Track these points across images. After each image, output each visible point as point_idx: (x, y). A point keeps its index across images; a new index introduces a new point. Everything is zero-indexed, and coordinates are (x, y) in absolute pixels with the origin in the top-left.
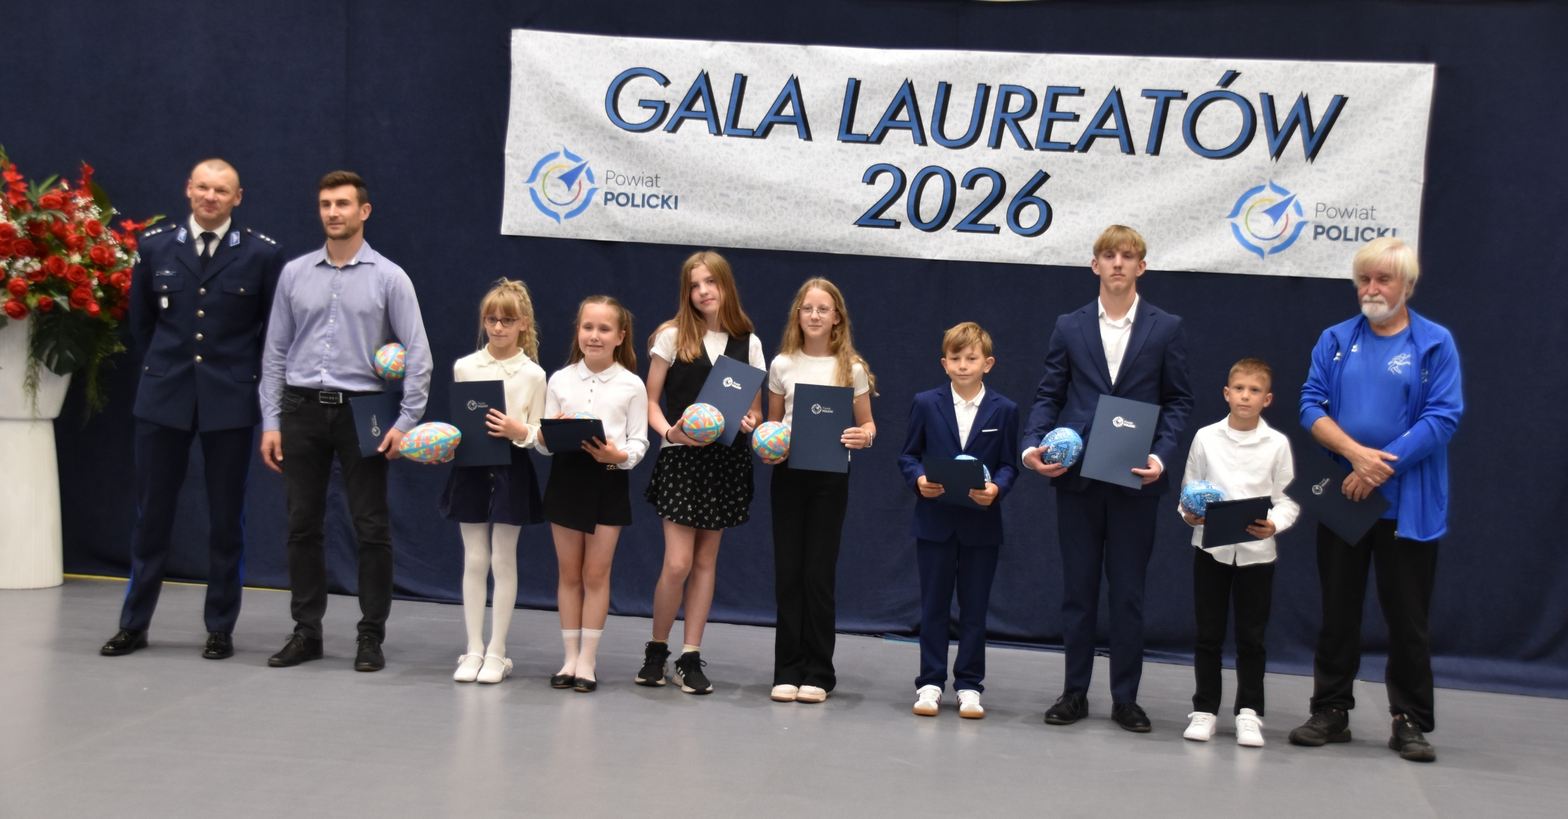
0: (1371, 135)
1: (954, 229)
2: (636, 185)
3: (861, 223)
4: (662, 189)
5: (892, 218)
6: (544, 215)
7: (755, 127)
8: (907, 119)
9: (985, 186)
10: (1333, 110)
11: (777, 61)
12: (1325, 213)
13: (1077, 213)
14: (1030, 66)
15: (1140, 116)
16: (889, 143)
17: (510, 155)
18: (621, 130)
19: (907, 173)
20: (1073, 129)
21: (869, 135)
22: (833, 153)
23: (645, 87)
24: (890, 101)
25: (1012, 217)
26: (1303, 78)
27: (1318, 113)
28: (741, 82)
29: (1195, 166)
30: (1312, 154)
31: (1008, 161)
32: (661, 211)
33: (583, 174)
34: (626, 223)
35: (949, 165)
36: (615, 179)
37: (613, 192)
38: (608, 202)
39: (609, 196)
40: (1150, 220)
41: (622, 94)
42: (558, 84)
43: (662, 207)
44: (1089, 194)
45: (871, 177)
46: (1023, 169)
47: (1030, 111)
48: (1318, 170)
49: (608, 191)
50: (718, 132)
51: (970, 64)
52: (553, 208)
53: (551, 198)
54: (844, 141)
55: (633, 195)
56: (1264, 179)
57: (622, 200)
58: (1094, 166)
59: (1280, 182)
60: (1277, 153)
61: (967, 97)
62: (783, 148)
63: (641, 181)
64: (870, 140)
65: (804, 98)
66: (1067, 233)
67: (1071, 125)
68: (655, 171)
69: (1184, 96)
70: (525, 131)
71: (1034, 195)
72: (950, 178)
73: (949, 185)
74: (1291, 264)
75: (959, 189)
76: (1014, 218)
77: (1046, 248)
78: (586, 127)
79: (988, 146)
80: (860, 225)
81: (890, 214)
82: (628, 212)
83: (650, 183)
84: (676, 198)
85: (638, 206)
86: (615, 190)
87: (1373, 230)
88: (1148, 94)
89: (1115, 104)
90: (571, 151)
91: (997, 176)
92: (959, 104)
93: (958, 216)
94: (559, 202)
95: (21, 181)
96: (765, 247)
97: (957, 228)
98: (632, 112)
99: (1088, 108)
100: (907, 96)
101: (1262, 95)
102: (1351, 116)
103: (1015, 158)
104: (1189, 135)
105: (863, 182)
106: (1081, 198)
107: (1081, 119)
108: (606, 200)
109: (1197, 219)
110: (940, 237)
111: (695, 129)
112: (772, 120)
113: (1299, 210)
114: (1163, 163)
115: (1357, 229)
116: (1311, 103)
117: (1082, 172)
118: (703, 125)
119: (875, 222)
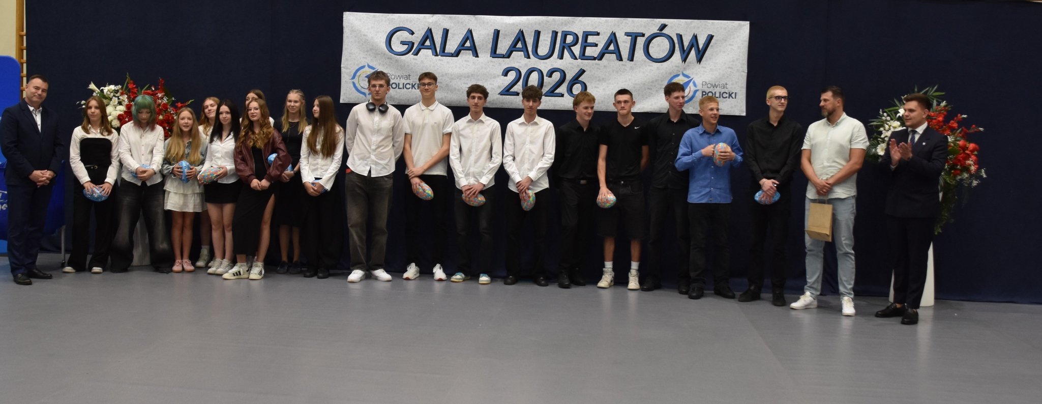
0: (724, 52)
2: (400, 79)
3: (501, 94)
4: (411, 80)
5: (515, 91)
6: (359, 94)
7: (453, 52)
8: (521, 47)
9: (557, 76)
10: (707, 41)
11: (462, 23)
12: (706, 86)
13: (598, 88)
14: (575, 23)
15: (624, 44)
16: (513, 58)
17: (343, 67)
18: (393, 55)
19: (521, 71)
20: (595, 50)
21: (504, 54)
22: (488, 63)
23: (404, 36)
24: (513, 39)
26: (694, 27)
27: (701, 42)
28: (446, 32)
29: (649, 66)
30: (699, 60)
31: (566, 65)
34: (396, 96)
35: (540, 67)
41: (392, 39)
42: (364, 35)
43: (412, 89)
44: (603, 79)
45: (506, 73)
46: (573, 68)
47: (575, 43)
48: (702, 67)
50: (437, 55)
51: (549, 22)
52: (363, 90)
53: (362, 86)
54: (493, 57)
55: (399, 84)
56: (679, 71)
58: (605, 66)
59: (686, 73)
60: (684, 60)
61: (547, 37)
62: (465, 61)
63: (402, 78)
64: (505, 56)
65: (474, 39)
67: (594, 48)
68: (408, 73)
69: (643, 35)
70: (350, 56)
71: (579, 79)
72: (541, 73)
73: (540, 76)
74: (692, 108)
75: (545, 78)
76: (570, 90)
78: (377, 54)
79: (558, 58)
80: (501, 95)
81: (514, 89)
82: (396, 91)
83: (406, 78)
85: (401, 89)
87: (727, 93)
88: (627, 34)
89: (613, 39)
90: (371, 65)
91: (562, 71)
92: (544, 40)
94: (366, 88)
95: (135, 87)
96: (459, 105)
98: (398, 47)
99: (601, 41)
100: (521, 36)
101: (677, 34)
102: (716, 43)
103: (570, 63)
104: (646, 52)
105: (502, 75)
106: (599, 81)
107: (598, 46)
109: (651, 89)
111: (426, 53)
112: (461, 49)
113: (695, 85)
114: (635, 64)
115: (720, 92)
116: (698, 38)
117: (600, 69)
118: (429, 52)
119: (507, 93)
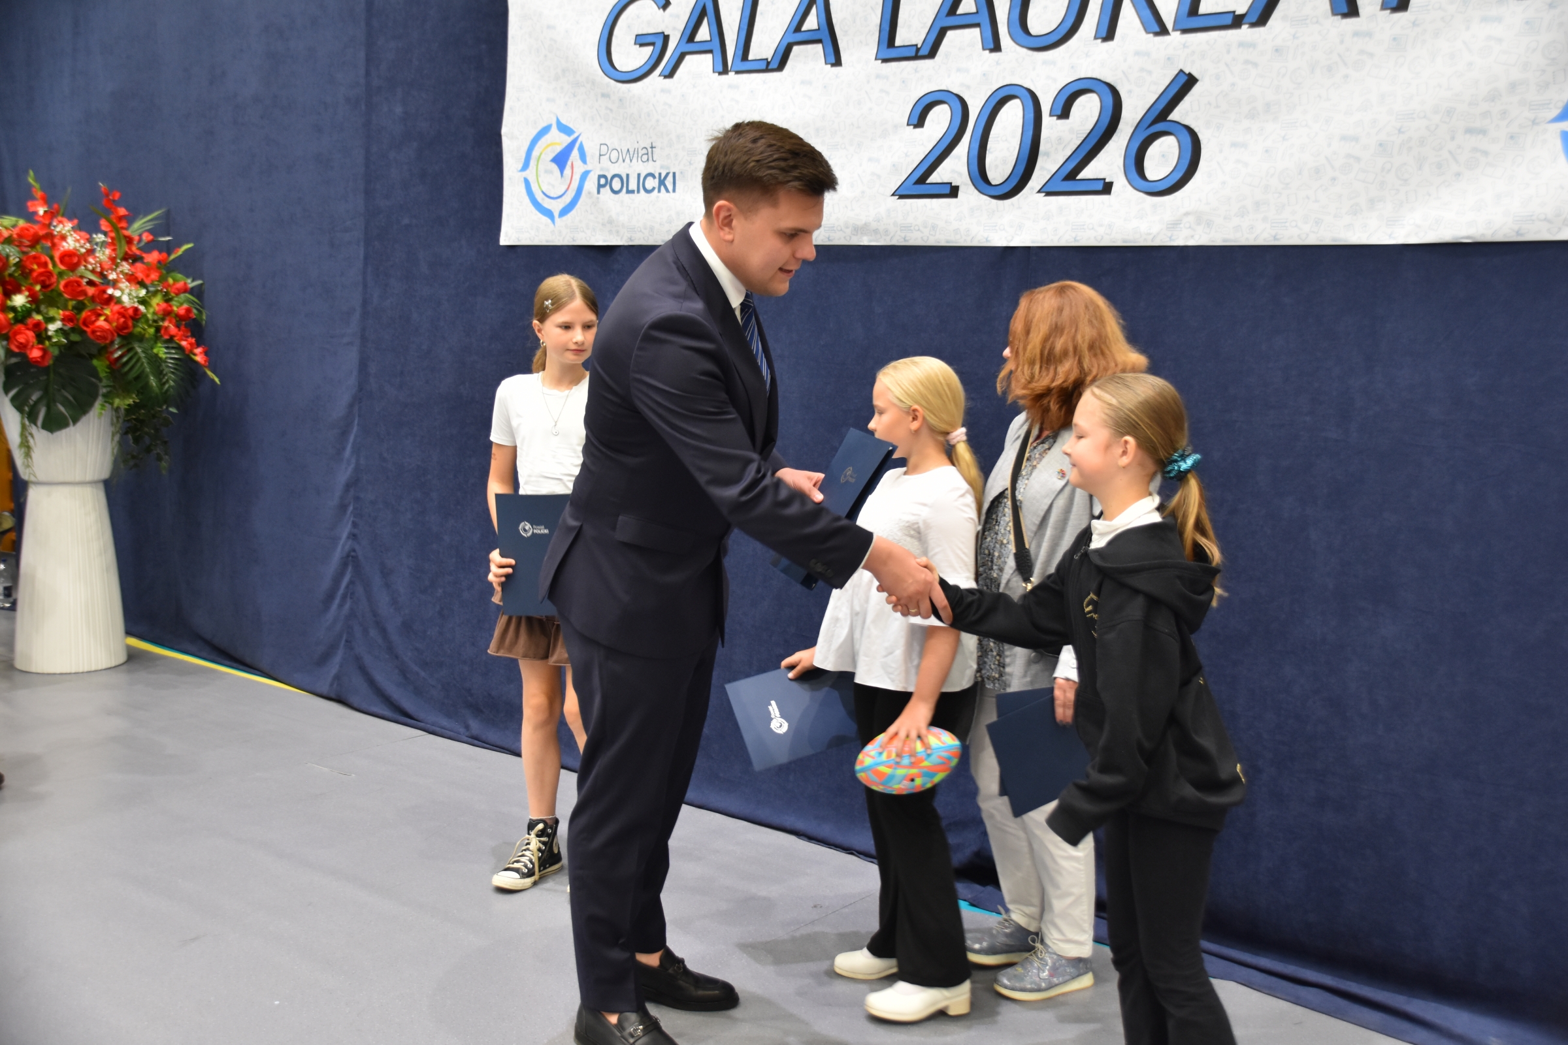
1: (1039, 192)
2: (631, 161)
3: (902, 194)
4: (658, 163)
5: (946, 181)
6: (540, 215)
7: (768, 55)
8: (974, 10)
9: (1088, 110)
13: (1244, 145)
16: (947, 55)
17: (507, 134)
18: (612, 82)
19: (970, 103)
21: (919, 46)
22: (868, 82)
23: (643, 15)
25: (1132, 161)
31: (1125, 60)
32: (658, 197)
33: (575, 153)
34: (623, 219)
35: (1032, 81)
36: (608, 155)
37: (606, 174)
38: (602, 190)
39: (603, 181)
40: (1381, 145)
41: (617, 33)
42: (549, 27)
43: (659, 191)
44: (1268, 106)
45: (920, 115)
46: (1150, 73)
49: (601, 173)
50: (724, 70)
52: (547, 203)
53: (544, 191)
54: (885, 61)
55: (628, 176)
57: (616, 184)
58: (1278, 50)
62: (803, 82)
63: (636, 155)
64: (921, 53)
66: (1224, 183)
68: (650, 137)
71: (1171, 117)
72: (1033, 102)
73: (1031, 115)
75: (1047, 121)
76: (1136, 163)
77: (1187, 214)
78: (578, 84)
79: (1096, 38)
80: (902, 197)
81: (942, 175)
82: (622, 201)
83: (645, 157)
84: (674, 174)
85: (633, 192)
86: (608, 170)
90: (564, 122)
91: (1107, 90)
93: (1046, 168)
94: (552, 195)
97: (1042, 190)
98: (629, 57)
103: (1137, 53)
105: (908, 125)
106: (1252, 115)
108: (600, 186)
109: (1483, 132)
110: (1019, 208)
111: (696, 69)
112: (791, 40)
114: (1414, 24)
117: (1255, 65)
118: (706, 62)
119: (921, 189)
